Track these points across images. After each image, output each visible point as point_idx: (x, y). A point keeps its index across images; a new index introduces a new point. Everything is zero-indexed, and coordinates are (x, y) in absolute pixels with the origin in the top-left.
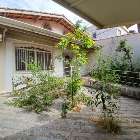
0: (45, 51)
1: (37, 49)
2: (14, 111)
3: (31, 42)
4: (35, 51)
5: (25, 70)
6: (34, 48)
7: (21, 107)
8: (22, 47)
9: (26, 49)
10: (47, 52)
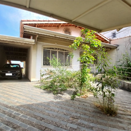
0: (65, 50)
1: (59, 49)
2: (40, 91)
3: (55, 44)
4: (58, 51)
5: (50, 65)
6: (56, 49)
7: (44, 90)
8: (48, 48)
9: (51, 50)
10: (67, 52)
